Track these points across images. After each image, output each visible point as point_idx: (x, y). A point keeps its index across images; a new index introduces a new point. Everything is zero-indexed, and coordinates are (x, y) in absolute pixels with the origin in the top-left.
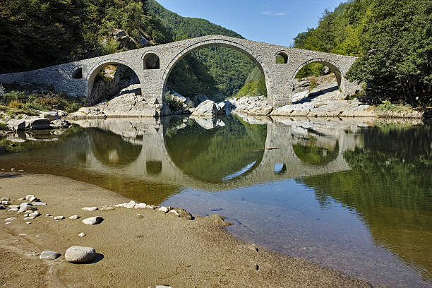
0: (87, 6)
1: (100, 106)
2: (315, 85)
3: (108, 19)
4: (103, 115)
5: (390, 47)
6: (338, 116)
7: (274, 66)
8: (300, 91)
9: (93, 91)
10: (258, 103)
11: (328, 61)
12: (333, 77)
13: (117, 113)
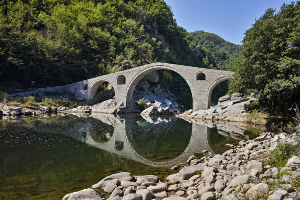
0: (110, 48)
6: (222, 120)
7: (195, 82)
9: (95, 97)
13: (98, 110)
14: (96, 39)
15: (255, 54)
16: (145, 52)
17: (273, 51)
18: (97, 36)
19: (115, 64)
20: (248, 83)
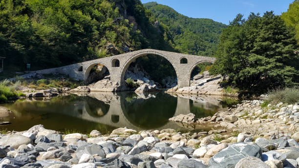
0: (94, 32)
1: (90, 86)
3: (106, 38)
7: (179, 65)
13: (97, 89)
14: (81, 23)
15: (234, 51)
16: (123, 34)
17: (245, 49)
18: (82, 20)
19: (100, 46)
20: (228, 69)
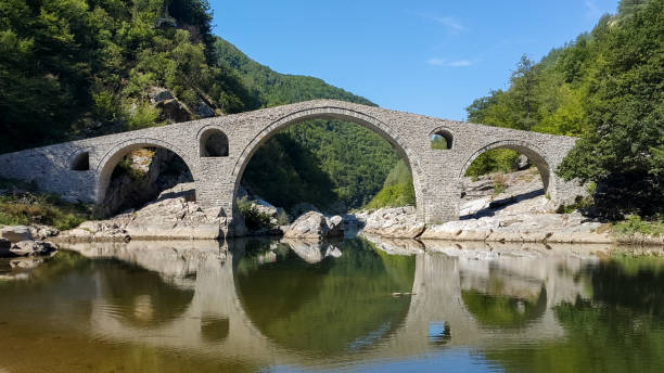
1: (121, 220)
2: (502, 187)
3: (141, 70)
4: (123, 235)
5: (639, 118)
7: (428, 153)
8: (476, 197)
10: (401, 217)
11: (525, 145)
12: (535, 173)
